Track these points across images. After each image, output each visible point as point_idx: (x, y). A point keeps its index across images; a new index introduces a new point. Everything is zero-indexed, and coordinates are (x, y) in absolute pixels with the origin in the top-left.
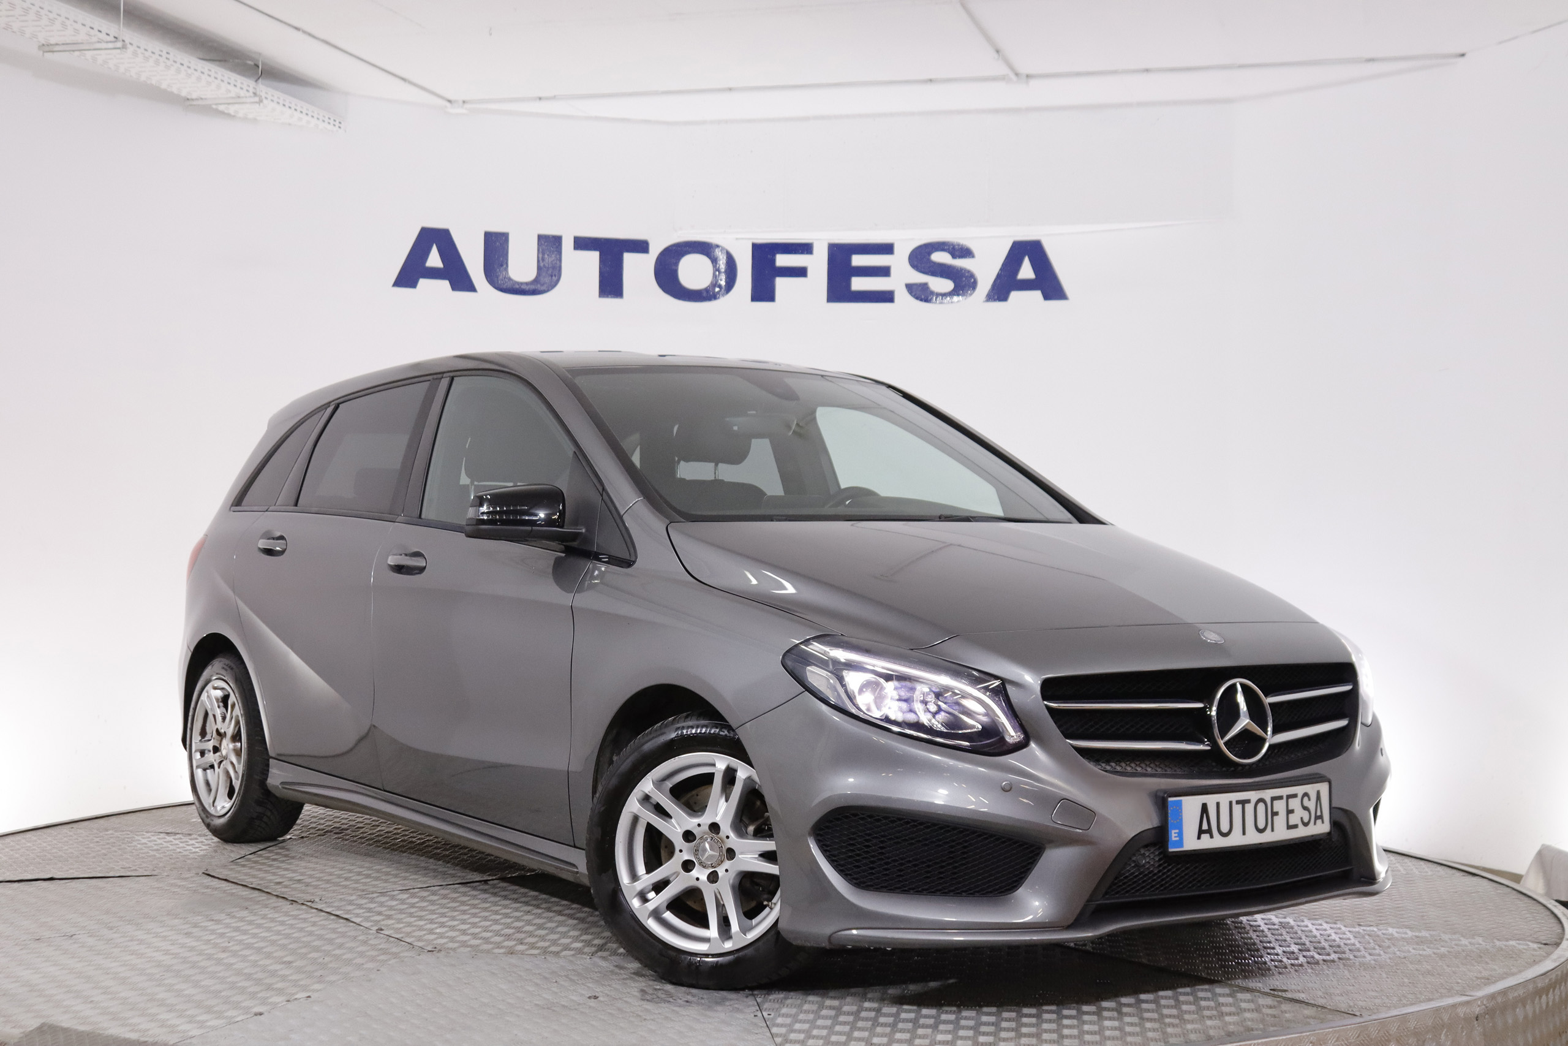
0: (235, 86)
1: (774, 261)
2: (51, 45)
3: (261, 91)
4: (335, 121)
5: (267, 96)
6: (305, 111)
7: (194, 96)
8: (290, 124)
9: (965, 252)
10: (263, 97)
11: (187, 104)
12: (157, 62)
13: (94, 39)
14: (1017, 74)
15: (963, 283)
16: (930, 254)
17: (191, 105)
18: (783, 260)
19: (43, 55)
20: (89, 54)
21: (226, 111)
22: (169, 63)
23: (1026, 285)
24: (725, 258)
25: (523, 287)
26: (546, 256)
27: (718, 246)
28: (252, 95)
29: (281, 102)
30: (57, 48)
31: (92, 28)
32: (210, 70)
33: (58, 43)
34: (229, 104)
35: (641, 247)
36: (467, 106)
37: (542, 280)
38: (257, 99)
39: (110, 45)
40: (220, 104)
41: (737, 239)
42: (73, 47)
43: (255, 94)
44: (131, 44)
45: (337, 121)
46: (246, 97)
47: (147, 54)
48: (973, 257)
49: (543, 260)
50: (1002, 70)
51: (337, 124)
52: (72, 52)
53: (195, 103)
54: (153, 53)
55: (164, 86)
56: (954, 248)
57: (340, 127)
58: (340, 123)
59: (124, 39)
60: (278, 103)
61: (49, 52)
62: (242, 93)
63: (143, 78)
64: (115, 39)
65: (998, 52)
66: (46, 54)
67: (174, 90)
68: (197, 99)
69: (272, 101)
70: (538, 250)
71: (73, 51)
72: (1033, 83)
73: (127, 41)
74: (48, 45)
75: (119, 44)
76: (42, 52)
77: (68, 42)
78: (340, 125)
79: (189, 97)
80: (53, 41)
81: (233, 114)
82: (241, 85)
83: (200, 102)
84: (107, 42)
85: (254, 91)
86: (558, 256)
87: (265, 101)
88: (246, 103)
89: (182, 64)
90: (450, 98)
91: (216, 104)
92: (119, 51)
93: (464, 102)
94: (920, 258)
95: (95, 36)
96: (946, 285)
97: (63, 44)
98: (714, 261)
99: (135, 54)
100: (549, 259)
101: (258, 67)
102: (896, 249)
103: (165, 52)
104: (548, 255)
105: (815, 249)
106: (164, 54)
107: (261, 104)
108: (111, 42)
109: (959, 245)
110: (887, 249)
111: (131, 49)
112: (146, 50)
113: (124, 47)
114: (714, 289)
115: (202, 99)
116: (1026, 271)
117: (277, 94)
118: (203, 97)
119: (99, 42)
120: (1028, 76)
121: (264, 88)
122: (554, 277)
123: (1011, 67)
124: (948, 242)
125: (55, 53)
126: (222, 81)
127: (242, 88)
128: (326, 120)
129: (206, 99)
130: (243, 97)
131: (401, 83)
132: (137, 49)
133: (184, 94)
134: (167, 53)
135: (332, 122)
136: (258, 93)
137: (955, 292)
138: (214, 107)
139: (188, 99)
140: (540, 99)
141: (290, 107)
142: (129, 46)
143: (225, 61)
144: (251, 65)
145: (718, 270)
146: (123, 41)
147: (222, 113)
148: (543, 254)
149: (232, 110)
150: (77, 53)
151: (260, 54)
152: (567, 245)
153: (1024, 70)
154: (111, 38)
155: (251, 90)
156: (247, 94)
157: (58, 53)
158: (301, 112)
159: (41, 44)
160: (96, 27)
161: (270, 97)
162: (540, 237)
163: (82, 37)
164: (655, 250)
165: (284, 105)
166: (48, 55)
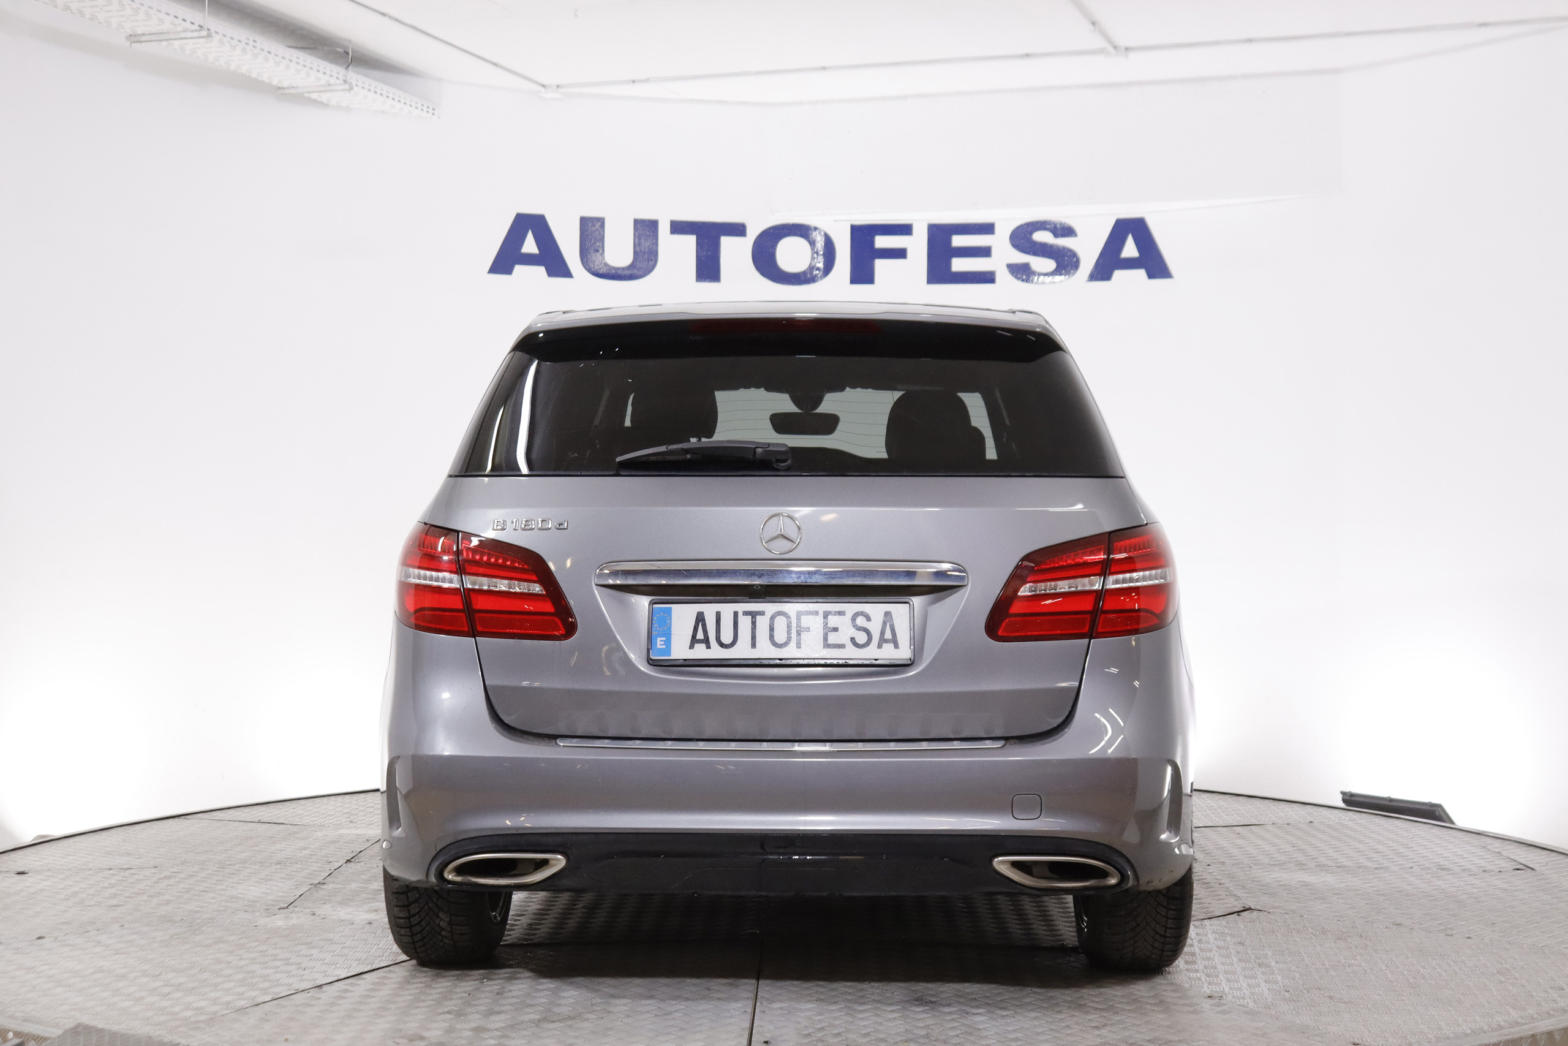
0: (324, 73)
1: (872, 242)
2: (138, 35)
3: (352, 78)
4: (428, 107)
5: (358, 83)
6: (397, 98)
7: (285, 85)
8: (383, 112)
9: (1067, 231)
10: (354, 84)
11: (280, 93)
12: (244, 51)
13: (180, 28)
14: (1115, 47)
15: (1066, 262)
16: (1031, 233)
17: (282, 94)
18: (882, 242)
19: (131, 46)
20: (176, 43)
21: (319, 100)
22: (256, 51)
23: (1130, 264)
24: (823, 239)
25: (620, 272)
26: (643, 241)
27: (816, 229)
28: (342, 82)
29: (372, 89)
30: (143, 38)
31: (176, 17)
32: (298, 58)
33: (145, 33)
34: (320, 92)
35: (738, 230)
36: (560, 90)
37: (639, 265)
38: (347, 87)
39: (196, 34)
40: (312, 92)
41: (835, 221)
42: (159, 37)
43: (345, 81)
44: (216, 32)
45: (431, 108)
46: (336, 85)
47: (234, 42)
48: (1076, 235)
49: (639, 244)
50: (1099, 42)
51: (431, 111)
52: (159, 42)
53: (287, 91)
54: (239, 41)
55: (254, 75)
56: (1055, 227)
57: (433, 114)
58: (434, 109)
59: (209, 27)
60: (369, 90)
61: (137, 42)
62: (332, 81)
63: (233, 67)
64: (200, 28)
65: (1094, 24)
66: (133, 45)
67: (265, 78)
68: (288, 88)
69: (363, 88)
70: (634, 235)
71: (161, 41)
72: (1132, 55)
73: (212, 31)
74: (135, 36)
75: (204, 33)
76: (129, 43)
77: (154, 32)
78: (433, 112)
79: (281, 86)
80: (139, 31)
81: (325, 101)
82: (332, 72)
83: (292, 91)
84: (192, 31)
85: (344, 78)
86: (654, 241)
87: (355, 88)
88: (336, 91)
89: (269, 52)
90: (545, 82)
91: (308, 92)
92: (203, 40)
93: (558, 86)
94: (1022, 238)
95: (179, 25)
96: (1050, 264)
97: (150, 34)
98: (812, 243)
99: (221, 43)
100: (646, 244)
101: (348, 54)
102: (997, 229)
103: (251, 40)
104: (644, 240)
105: (915, 230)
106: (251, 42)
107: (352, 92)
108: (196, 31)
109: (1061, 224)
110: (987, 229)
111: (216, 38)
112: (232, 38)
113: (209, 36)
114: (813, 272)
115: (293, 87)
116: (1130, 250)
117: (368, 81)
118: (294, 85)
119: (184, 31)
120: (1127, 49)
121: (354, 75)
122: (650, 262)
123: (1109, 40)
124: (1050, 221)
125: (143, 44)
126: (311, 68)
127: (331, 76)
128: (420, 107)
129: (297, 87)
130: (333, 85)
131: (493, 67)
132: (223, 38)
133: (275, 82)
134: (254, 41)
135: (425, 109)
136: (348, 80)
137: (1058, 271)
138: (306, 95)
139: (280, 88)
140: (634, 82)
141: (381, 94)
142: (214, 34)
143: (315, 48)
144: (341, 52)
145: (817, 253)
146: (209, 29)
147: (315, 101)
148: (640, 238)
149: (324, 98)
150: (164, 43)
151: (350, 41)
152: (664, 229)
153: (1123, 42)
154: (196, 27)
155: (341, 77)
156: (338, 82)
157: (146, 43)
158: (393, 99)
159: (128, 35)
160: (181, 16)
161: (360, 84)
162: (636, 222)
163: (167, 26)
164: (753, 233)
165: (375, 92)
166: (136, 46)
